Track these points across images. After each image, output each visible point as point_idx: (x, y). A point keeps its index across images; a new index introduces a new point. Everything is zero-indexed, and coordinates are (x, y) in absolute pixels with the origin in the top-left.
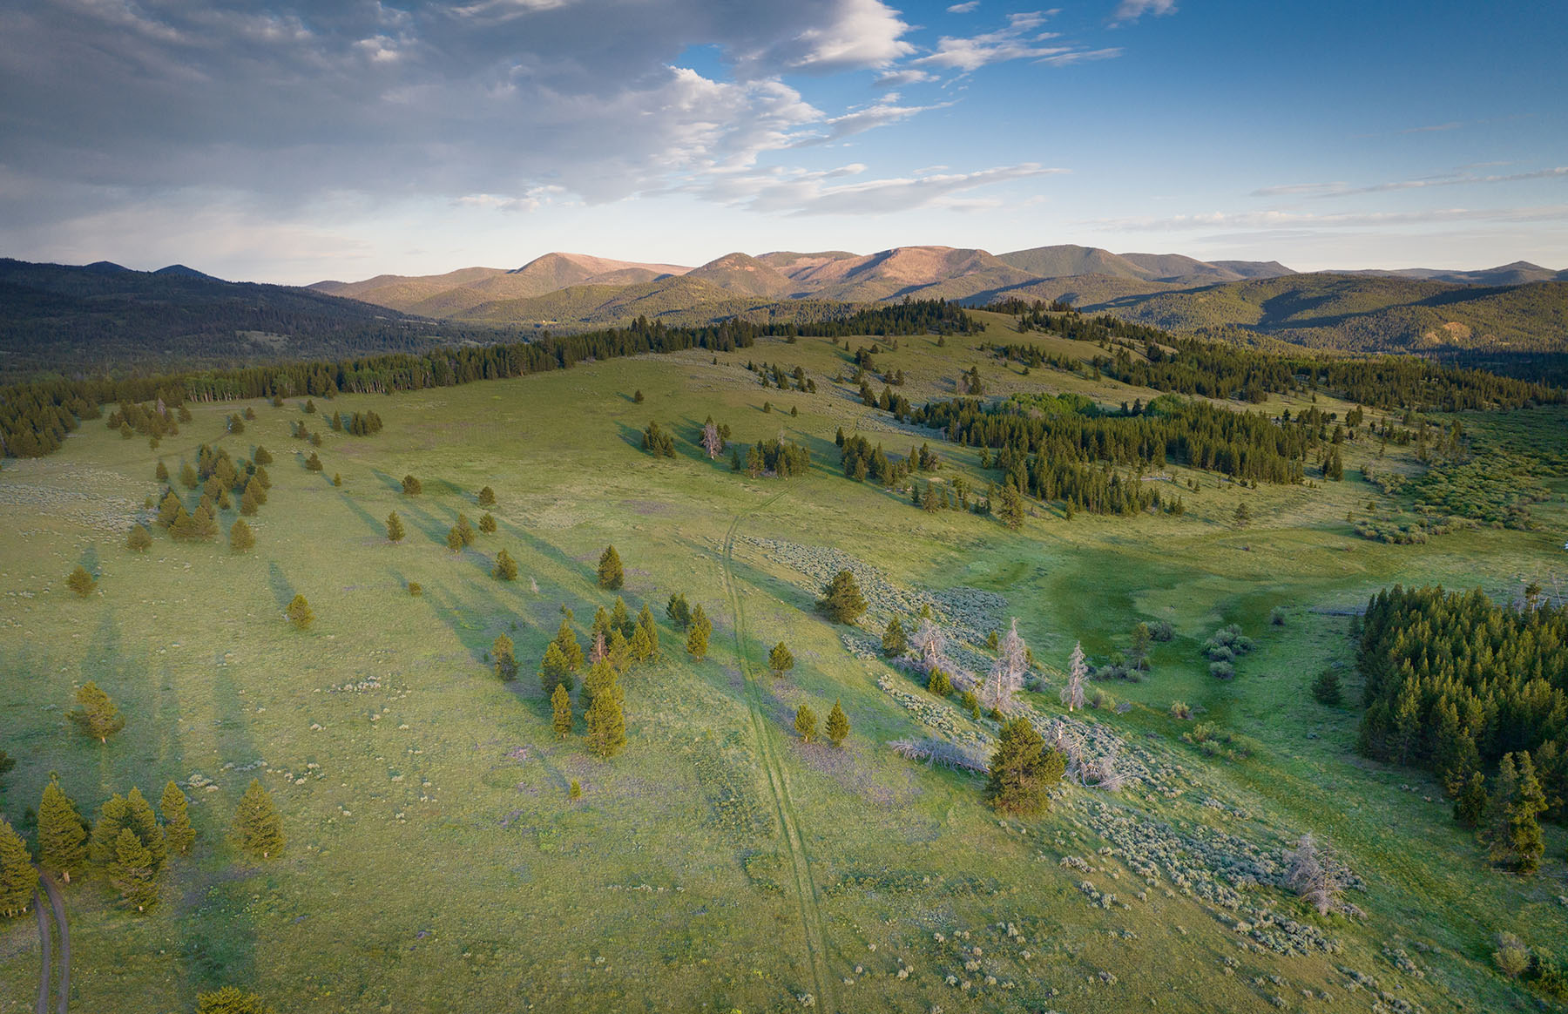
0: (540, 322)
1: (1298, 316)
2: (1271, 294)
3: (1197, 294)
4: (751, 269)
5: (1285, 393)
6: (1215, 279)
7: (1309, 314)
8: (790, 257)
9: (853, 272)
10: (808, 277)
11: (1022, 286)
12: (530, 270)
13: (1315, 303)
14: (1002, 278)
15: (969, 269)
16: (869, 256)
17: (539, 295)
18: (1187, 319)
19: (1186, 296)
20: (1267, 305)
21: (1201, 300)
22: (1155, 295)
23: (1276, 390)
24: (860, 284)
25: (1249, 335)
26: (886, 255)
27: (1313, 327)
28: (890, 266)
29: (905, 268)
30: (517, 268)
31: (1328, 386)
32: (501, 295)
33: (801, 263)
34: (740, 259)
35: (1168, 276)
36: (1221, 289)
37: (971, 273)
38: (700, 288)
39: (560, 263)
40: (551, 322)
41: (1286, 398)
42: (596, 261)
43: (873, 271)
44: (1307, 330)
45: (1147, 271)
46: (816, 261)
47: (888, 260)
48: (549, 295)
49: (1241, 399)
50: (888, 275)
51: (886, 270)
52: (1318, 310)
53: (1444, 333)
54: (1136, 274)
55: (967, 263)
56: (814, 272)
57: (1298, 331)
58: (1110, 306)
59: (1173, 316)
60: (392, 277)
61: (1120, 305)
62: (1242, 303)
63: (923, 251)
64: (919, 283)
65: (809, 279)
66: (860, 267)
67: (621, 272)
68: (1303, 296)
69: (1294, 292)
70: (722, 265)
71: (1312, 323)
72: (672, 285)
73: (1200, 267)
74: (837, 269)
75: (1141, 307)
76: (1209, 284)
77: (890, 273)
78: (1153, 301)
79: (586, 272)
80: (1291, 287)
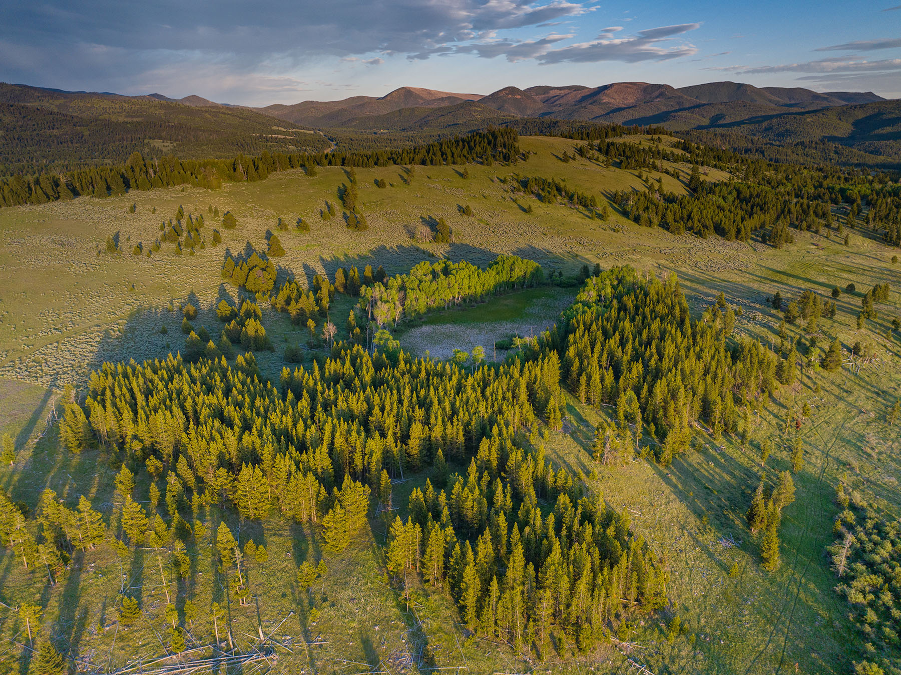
1: (880, 131)
2: (860, 115)
3: (807, 115)
4: (518, 97)
5: (816, 232)
6: (825, 104)
7: (889, 129)
8: (546, 89)
9: (584, 99)
10: (554, 102)
11: (688, 109)
13: (893, 122)
14: (678, 103)
15: (657, 97)
18: (796, 133)
19: (798, 117)
20: (856, 124)
21: (808, 120)
22: (776, 116)
23: (809, 228)
24: (586, 107)
25: (835, 147)
26: (606, 88)
27: (889, 139)
28: (607, 95)
29: (616, 97)
31: (867, 223)
33: (552, 93)
34: (512, 90)
35: (793, 102)
36: (825, 112)
37: (658, 99)
39: (406, 93)
41: (817, 239)
42: (429, 92)
43: (596, 98)
44: (883, 142)
45: (779, 99)
46: (562, 91)
47: (606, 91)
49: (764, 241)
51: (604, 98)
52: (895, 127)
54: (770, 101)
55: (657, 93)
56: (559, 99)
57: (876, 143)
58: (746, 123)
59: (787, 130)
60: (312, 102)
61: (754, 123)
62: (839, 121)
63: (630, 85)
64: (623, 106)
65: (555, 104)
66: (588, 95)
67: (442, 99)
68: (885, 117)
69: (880, 114)
70: (501, 94)
71: (888, 137)
73: (816, 96)
74: (573, 97)
75: (765, 124)
76: (819, 108)
77: (606, 100)
78: (774, 120)
79: (422, 98)
80: (876, 110)
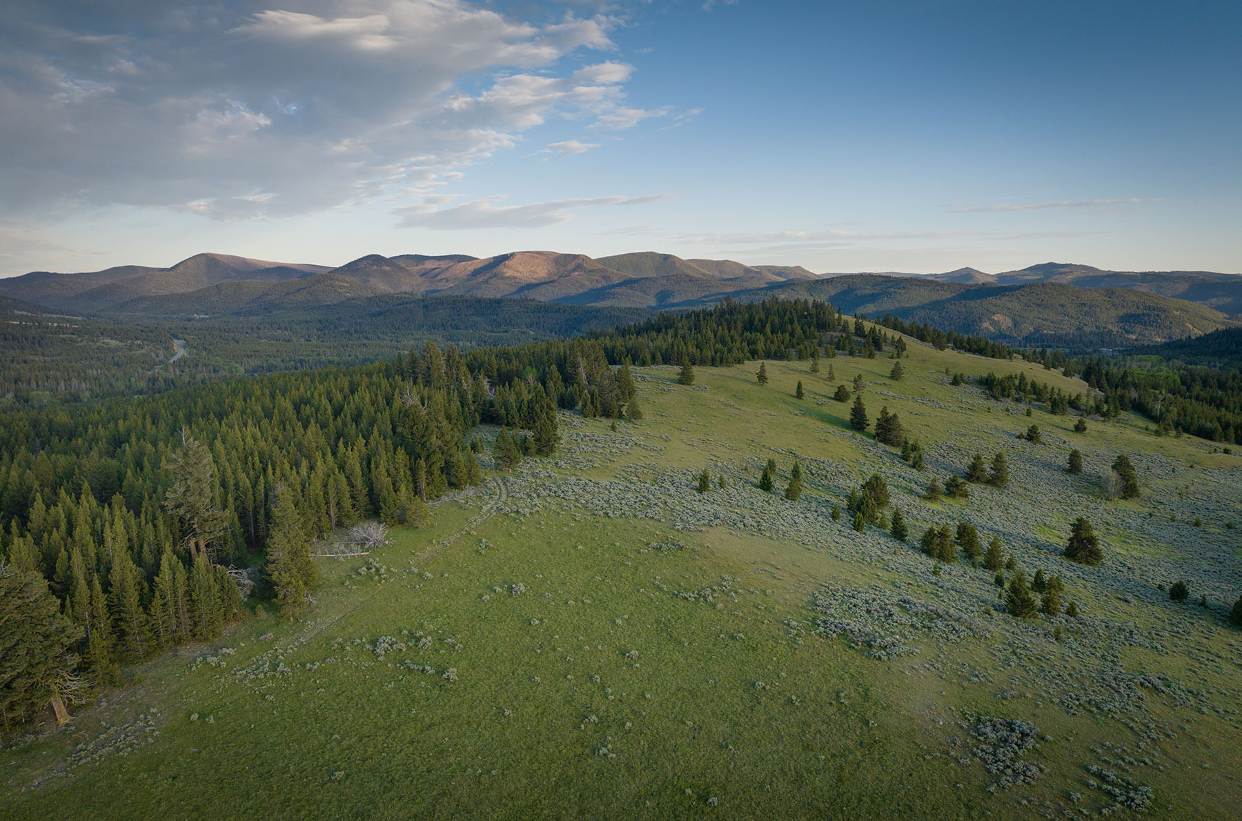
0: (191, 316)
4: (388, 268)
8: (419, 260)
9: (477, 273)
10: (437, 275)
11: (620, 284)
12: (181, 268)
13: (872, 298)
14: (605, 278)
15: (575, 270)
16: (489, 259)
17: (191, 290)
24: (486, 282)
26: (504, 258)
28: (508, 267)
29: (521, 269)
30: (169, 267)
32: (153, 290)
33: (428, 265)
34: (376, 260)
35: (728, 277)
37: (577, 273)
38: (345, 284)
39: (208, 262)
40: (202, 316)
43: (494, 271)
45: (710, 273)
46: (442, 263)
47: (507, 262)
48: (199, 291)
50: (507, 275)
51: (505, 270)
53: (994, 323)
55: (571, 266)
56: (442, 272)
60: (46, 274)
63: (535, 255)
64: (534, 281)
65: (438, 278)
66: (481, 268)
67: (268, 271)
68: (859, 293)
70: (361, 265)
72: (318, 282)
73: (746, 270)
74: (462, 270)
77: (509, 273)
